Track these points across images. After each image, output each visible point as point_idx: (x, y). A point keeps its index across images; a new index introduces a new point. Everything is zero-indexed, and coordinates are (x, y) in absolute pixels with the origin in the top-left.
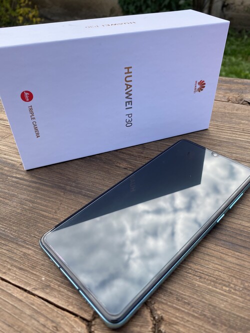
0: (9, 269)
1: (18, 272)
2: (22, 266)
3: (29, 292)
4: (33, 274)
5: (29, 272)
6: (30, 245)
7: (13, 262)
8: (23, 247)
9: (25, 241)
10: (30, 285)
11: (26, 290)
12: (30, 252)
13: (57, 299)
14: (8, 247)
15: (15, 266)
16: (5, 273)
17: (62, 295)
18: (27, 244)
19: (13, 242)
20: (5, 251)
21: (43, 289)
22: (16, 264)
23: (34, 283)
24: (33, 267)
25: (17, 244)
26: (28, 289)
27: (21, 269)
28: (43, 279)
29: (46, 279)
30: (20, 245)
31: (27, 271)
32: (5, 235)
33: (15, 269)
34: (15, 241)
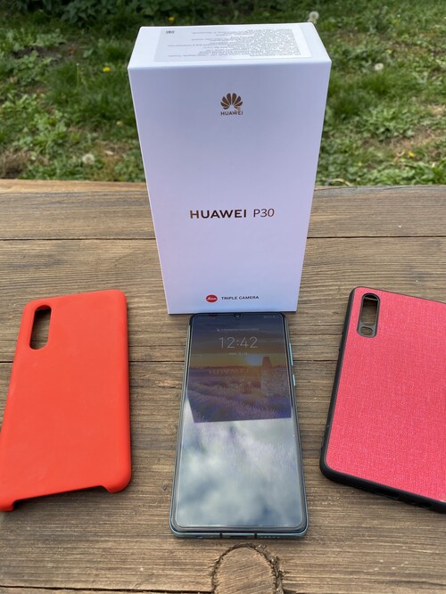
0: (96, 575)
1: (109, 574)
2: (109, 566)
3: (133, 591)
4: (127, 568)
5: (122, 569)
6: (106, 536)
7: (96, 565)
8: (98, 541)
9: (96, 534)
10: (130, 582)
11: (129, 590)
12: (109, 545)
13: (169, 585)
14: (80, 550)
15: (102, 569)
16: (93, 582)
17: (172, 578)
18: (101, 536)
19: (81, 541)
20: (79, 556)
21: (147, 580)
22: (100, 566)
23: (134, 579)
24: (124, 562)
25: (88, 541)
26: (131, 588)
27: (110, 569)
28: (142, 569)
29: (146, 569)
30: (92, 541)
31: (118, 568)
32: (66, 536)
33: (103, 572)
34: (84, 539)
